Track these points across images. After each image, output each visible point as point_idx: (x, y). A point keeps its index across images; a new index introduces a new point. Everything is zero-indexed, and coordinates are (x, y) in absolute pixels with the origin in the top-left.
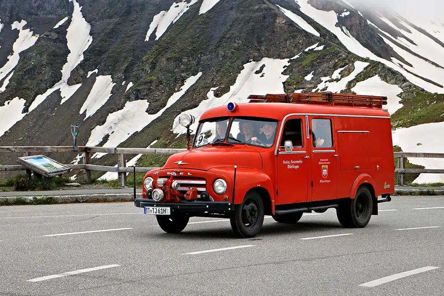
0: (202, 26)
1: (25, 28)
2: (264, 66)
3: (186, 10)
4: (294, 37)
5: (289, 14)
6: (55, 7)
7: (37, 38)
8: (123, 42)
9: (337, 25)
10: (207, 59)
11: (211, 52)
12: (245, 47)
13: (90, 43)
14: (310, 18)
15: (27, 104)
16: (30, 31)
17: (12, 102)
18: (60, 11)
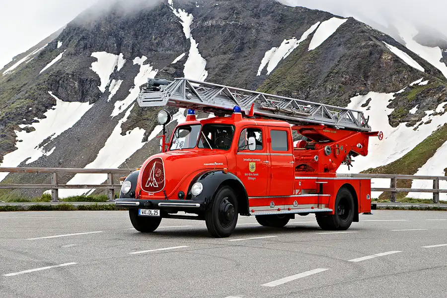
0: (311, 62)
1: (145, 63)
2: (370, 100)
3: (296, 46)
4: (399, 72)
5: (394, 50)
6: (173, 44)
7: (156, 73)
8: (236, 77)
9: (441, 60)
10: (316, 92)
11: (319, 86)
12: (352, 82)
13: (205, 77)
14: (415, 55)
15: (147, 134)
16: (150, 66)
17: (132, 132)
18: (178, 48)
